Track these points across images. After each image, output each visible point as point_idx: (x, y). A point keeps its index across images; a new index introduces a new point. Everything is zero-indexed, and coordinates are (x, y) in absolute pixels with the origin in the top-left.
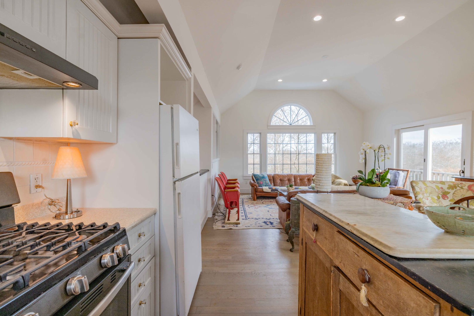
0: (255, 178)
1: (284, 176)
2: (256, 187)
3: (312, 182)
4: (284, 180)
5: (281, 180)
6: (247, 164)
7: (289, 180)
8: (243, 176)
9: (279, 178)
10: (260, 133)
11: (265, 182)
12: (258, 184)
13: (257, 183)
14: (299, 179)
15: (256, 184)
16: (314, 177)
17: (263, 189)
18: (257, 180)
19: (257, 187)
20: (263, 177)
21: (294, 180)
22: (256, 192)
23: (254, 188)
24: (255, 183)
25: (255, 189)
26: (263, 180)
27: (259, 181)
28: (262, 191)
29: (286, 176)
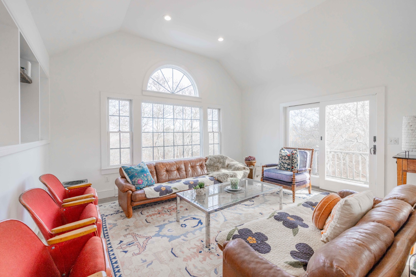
0: (128, 174)
1: (171, 165)
2: (130, 192)
3: (205, 168)
4: (172, 171)
5: (167, 171)
6: (108, 149)
7: (179, 170)
8: (101, 170)
9: (165, 169)
10: (130, 101)
11: (146, 179)
12: (134, 185)
13: (132, 182)
14: (190, 165)
15: (130, 185)
16: (207, 162)
17: (145, 195)
18: (131, 178)
19: (133, 192)
20: (143, 171)
21: (185, 168)
22: (132, 201)
23: (128, 194)
24: (128, 184)
25: (130, 195)
26: (143, 176)
27: (136, 180)
28: (144, 199)
29: (175, 164)
